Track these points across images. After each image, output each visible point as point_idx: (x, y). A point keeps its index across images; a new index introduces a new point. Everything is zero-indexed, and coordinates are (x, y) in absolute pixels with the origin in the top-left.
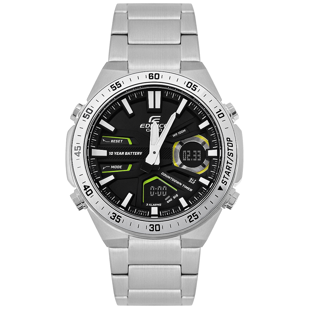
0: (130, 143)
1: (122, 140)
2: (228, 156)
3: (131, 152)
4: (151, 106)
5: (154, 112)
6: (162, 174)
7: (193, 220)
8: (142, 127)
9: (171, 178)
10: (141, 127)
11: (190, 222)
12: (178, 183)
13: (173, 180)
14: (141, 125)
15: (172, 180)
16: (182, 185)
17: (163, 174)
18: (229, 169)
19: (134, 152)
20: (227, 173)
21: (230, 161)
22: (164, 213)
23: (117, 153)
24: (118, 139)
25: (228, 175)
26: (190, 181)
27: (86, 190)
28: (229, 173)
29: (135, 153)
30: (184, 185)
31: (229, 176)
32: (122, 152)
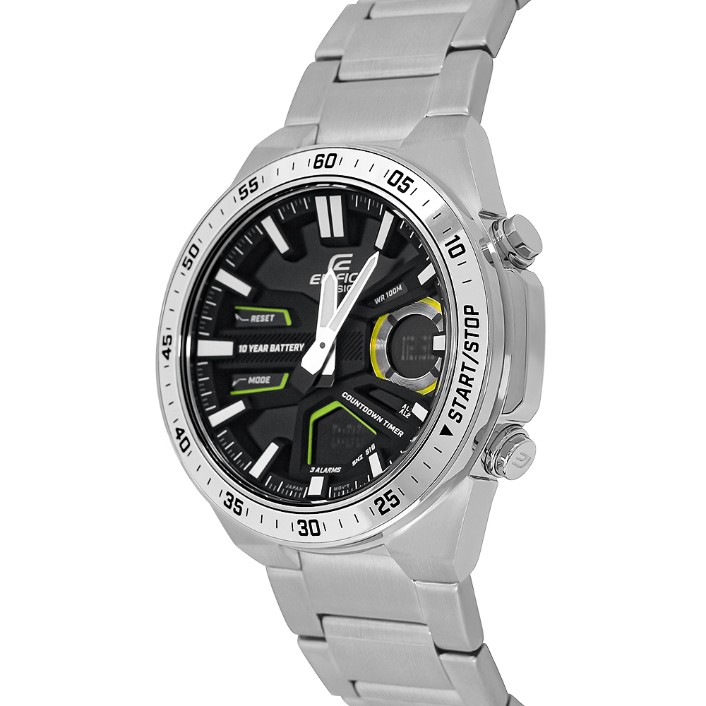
0: (289, 322)
1: (272, 316)
3: (283, 345)
6: (343, 395)
7: (388, 510)
8: (314, 281)
9: (360, 405)
10: (312, 283)
11: (383, 513)
12: (375, 416)
13: (366, 409)
14: (313, 278)
15: (363, 410)
17: (345, 395)
18: (466, 383)
19: (287, 345)
20: (463, 393)
21: (469, 363)
22: (337, 492)
23: (255, 348)
24: (265, 314)
25: (464, 396)
27: (180, 439)
28: (467, 391)
29: (291, 347)
31: (467, 400)
32: (265, 345)
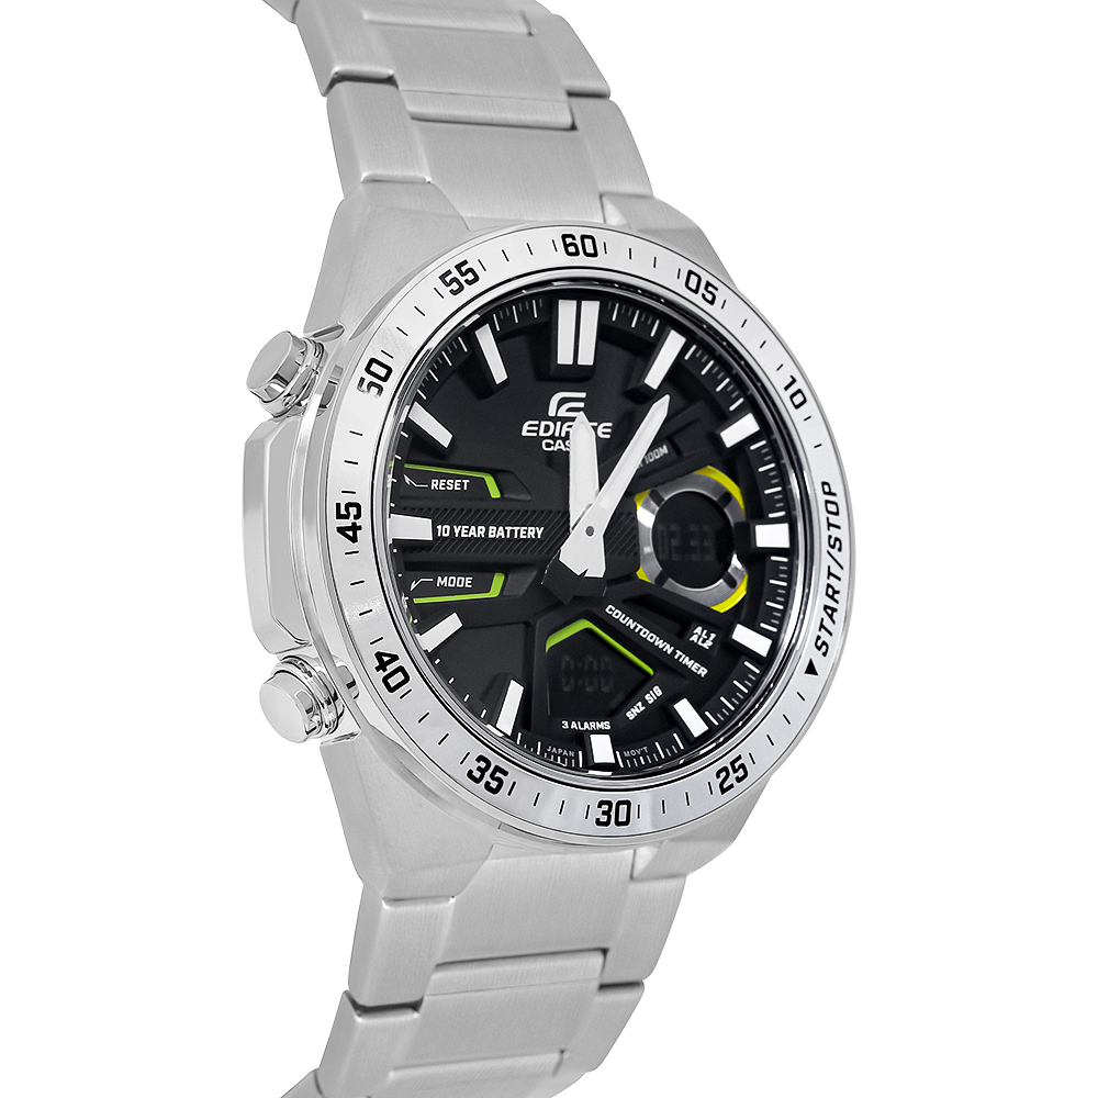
0: (495, 493)
1: (466, 482)
2: (831, 550)
3: (509, 529)
4: (564, 357)
5: (574, 376)
6: (607, 610)
7: (732, 786)
8: (528, 431)
9: (636, 627)
10: (524, 433)
11: (723, 791)
12: (660, 643)
13: (646, 634)
14: (525, 427)
15: (641, 634)
16: (674, 653)
17: (610, 610)
18: (832, 597)
19: (516, 529)
20: (830, 612)
21: (835, 570)
22: (631, 758)
23: (462, 531)
24: (455, 477)
25: (831, 616)
26: (694, 638)
28: (834, 610)
29: (522, 532)
30: (679, 653)
31: (834, 622)
32: (479, 528)
